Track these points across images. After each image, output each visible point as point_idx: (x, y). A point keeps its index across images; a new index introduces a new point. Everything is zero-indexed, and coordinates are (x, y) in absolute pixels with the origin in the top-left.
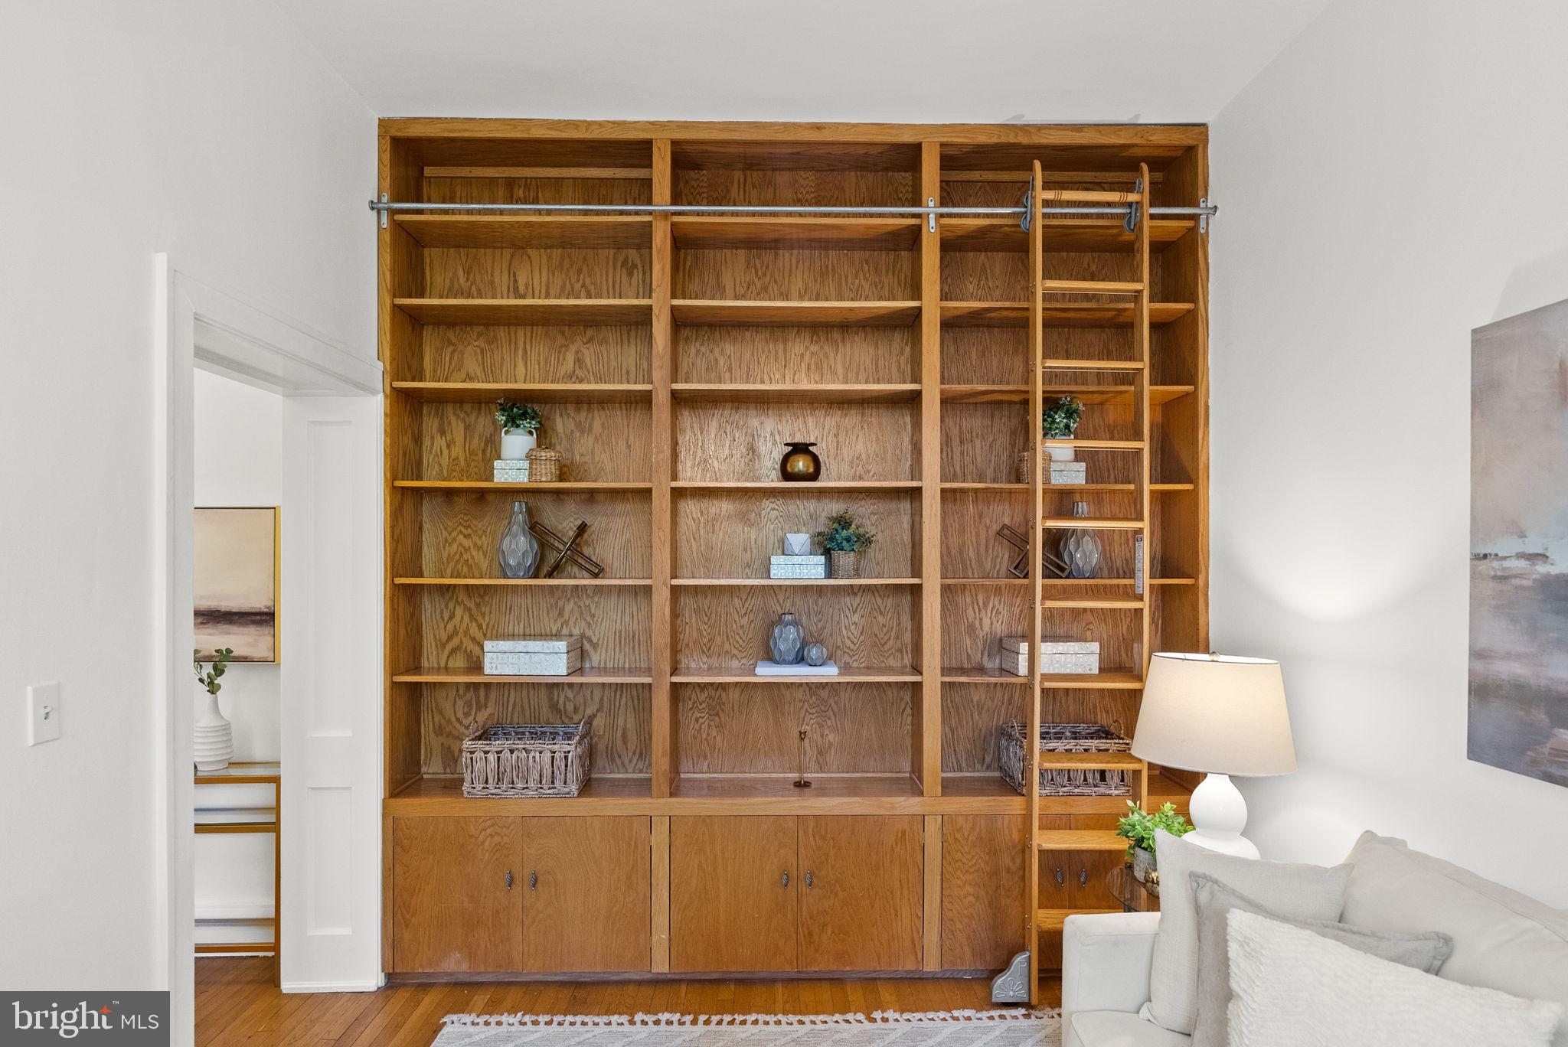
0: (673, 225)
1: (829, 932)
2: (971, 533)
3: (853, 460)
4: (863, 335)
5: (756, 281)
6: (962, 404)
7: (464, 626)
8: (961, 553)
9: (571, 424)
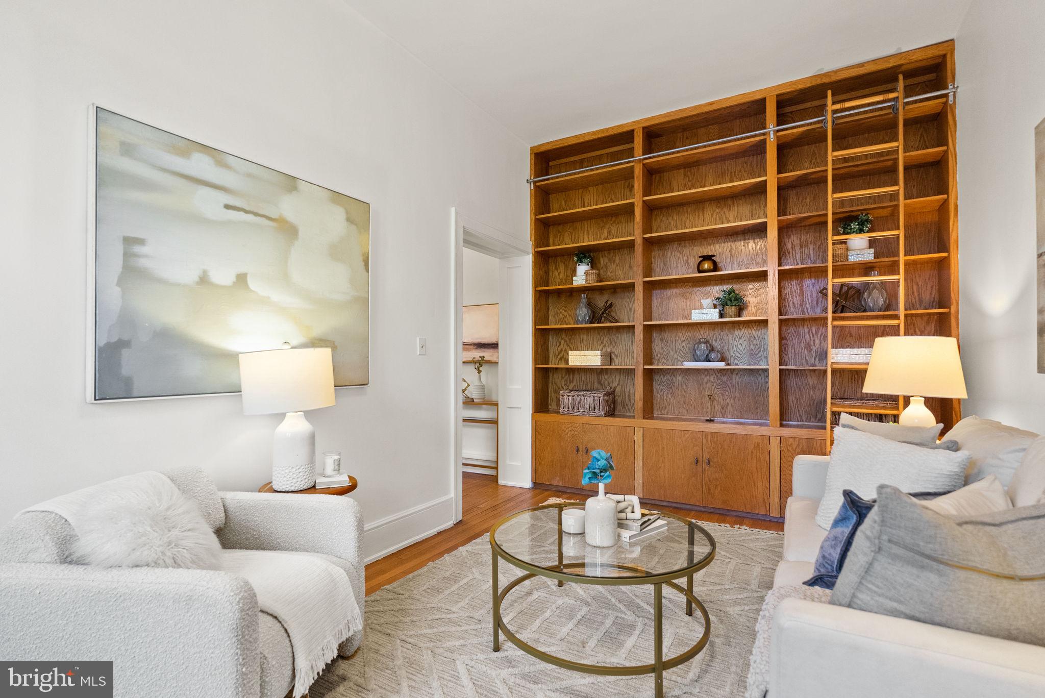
0: (644, 165)
1: (719, 489)
2: (807, 294)
5: (689, 183)
7: (564, 349)
8: (802, 305)
9: (606, 260)
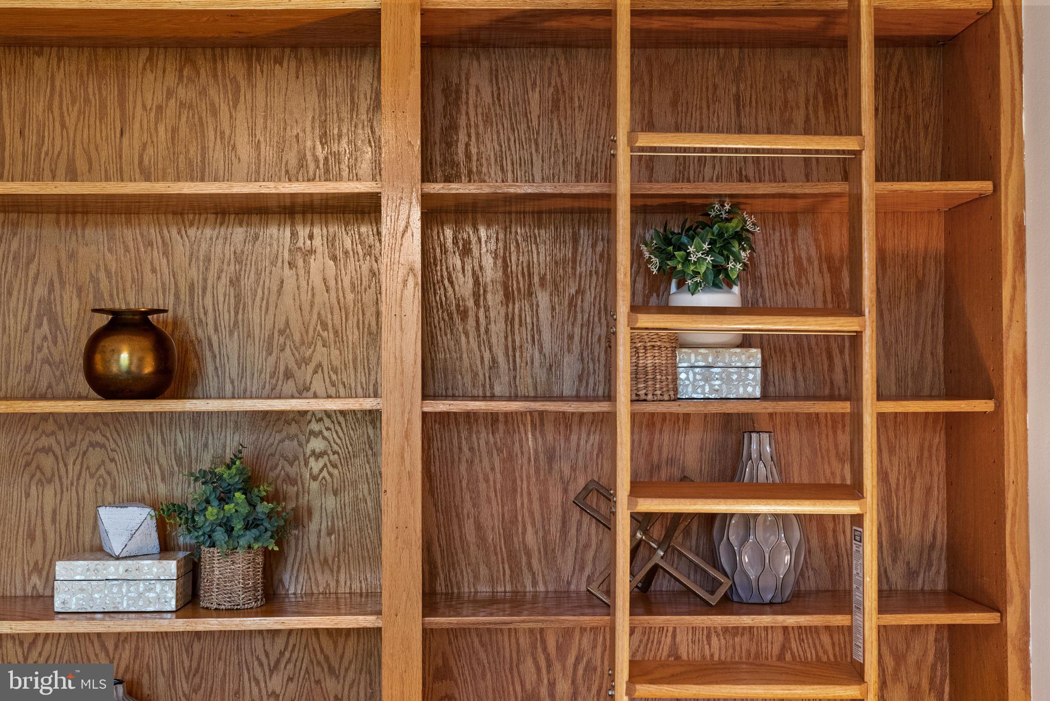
2: (529, 494)
3: (271, 337)
4: (293, 64)
6: (510, 213)
8: (508, 539)
